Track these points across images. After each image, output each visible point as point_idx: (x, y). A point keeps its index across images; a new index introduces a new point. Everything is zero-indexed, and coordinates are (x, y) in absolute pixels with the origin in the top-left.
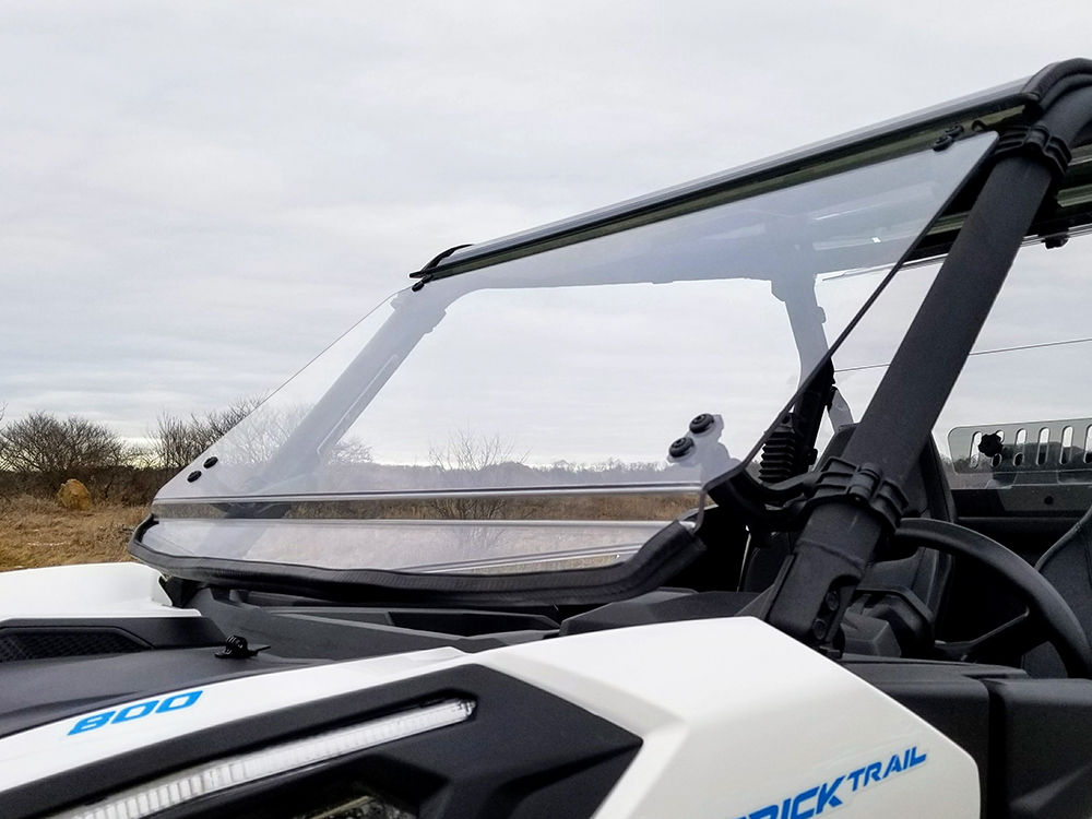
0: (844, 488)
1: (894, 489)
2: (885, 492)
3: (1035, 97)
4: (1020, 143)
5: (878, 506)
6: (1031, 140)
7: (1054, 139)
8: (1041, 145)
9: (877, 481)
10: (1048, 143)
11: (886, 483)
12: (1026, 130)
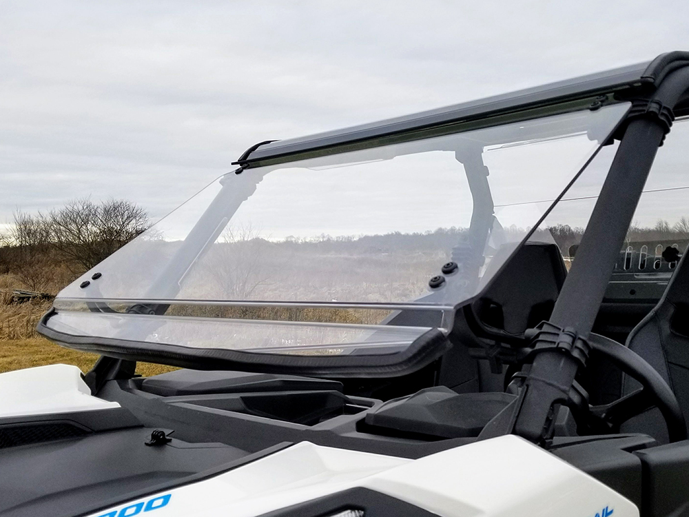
0: (555, 343)
1: (585, 343)
2: (579, 344)
3: (651, 80)
4: (644, 110)
5: (576, 354)
6: (651, 110)
7: (665, 108)
8: (657, 111)
9: (574, 338)
10: (661, 111)
11: (580, 339)
12: (648, 101)
